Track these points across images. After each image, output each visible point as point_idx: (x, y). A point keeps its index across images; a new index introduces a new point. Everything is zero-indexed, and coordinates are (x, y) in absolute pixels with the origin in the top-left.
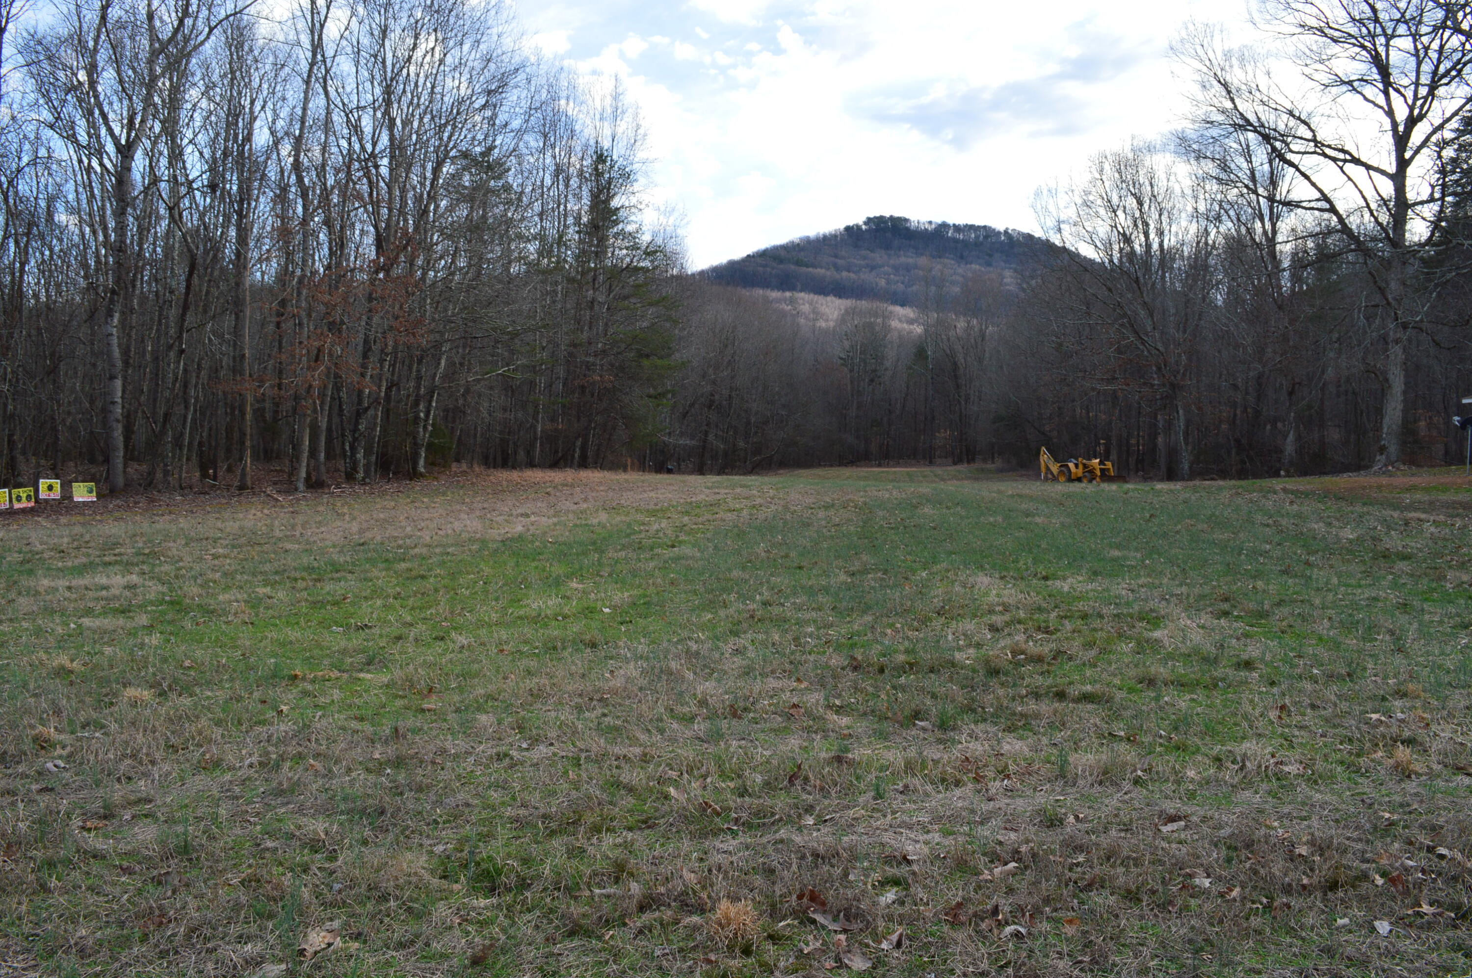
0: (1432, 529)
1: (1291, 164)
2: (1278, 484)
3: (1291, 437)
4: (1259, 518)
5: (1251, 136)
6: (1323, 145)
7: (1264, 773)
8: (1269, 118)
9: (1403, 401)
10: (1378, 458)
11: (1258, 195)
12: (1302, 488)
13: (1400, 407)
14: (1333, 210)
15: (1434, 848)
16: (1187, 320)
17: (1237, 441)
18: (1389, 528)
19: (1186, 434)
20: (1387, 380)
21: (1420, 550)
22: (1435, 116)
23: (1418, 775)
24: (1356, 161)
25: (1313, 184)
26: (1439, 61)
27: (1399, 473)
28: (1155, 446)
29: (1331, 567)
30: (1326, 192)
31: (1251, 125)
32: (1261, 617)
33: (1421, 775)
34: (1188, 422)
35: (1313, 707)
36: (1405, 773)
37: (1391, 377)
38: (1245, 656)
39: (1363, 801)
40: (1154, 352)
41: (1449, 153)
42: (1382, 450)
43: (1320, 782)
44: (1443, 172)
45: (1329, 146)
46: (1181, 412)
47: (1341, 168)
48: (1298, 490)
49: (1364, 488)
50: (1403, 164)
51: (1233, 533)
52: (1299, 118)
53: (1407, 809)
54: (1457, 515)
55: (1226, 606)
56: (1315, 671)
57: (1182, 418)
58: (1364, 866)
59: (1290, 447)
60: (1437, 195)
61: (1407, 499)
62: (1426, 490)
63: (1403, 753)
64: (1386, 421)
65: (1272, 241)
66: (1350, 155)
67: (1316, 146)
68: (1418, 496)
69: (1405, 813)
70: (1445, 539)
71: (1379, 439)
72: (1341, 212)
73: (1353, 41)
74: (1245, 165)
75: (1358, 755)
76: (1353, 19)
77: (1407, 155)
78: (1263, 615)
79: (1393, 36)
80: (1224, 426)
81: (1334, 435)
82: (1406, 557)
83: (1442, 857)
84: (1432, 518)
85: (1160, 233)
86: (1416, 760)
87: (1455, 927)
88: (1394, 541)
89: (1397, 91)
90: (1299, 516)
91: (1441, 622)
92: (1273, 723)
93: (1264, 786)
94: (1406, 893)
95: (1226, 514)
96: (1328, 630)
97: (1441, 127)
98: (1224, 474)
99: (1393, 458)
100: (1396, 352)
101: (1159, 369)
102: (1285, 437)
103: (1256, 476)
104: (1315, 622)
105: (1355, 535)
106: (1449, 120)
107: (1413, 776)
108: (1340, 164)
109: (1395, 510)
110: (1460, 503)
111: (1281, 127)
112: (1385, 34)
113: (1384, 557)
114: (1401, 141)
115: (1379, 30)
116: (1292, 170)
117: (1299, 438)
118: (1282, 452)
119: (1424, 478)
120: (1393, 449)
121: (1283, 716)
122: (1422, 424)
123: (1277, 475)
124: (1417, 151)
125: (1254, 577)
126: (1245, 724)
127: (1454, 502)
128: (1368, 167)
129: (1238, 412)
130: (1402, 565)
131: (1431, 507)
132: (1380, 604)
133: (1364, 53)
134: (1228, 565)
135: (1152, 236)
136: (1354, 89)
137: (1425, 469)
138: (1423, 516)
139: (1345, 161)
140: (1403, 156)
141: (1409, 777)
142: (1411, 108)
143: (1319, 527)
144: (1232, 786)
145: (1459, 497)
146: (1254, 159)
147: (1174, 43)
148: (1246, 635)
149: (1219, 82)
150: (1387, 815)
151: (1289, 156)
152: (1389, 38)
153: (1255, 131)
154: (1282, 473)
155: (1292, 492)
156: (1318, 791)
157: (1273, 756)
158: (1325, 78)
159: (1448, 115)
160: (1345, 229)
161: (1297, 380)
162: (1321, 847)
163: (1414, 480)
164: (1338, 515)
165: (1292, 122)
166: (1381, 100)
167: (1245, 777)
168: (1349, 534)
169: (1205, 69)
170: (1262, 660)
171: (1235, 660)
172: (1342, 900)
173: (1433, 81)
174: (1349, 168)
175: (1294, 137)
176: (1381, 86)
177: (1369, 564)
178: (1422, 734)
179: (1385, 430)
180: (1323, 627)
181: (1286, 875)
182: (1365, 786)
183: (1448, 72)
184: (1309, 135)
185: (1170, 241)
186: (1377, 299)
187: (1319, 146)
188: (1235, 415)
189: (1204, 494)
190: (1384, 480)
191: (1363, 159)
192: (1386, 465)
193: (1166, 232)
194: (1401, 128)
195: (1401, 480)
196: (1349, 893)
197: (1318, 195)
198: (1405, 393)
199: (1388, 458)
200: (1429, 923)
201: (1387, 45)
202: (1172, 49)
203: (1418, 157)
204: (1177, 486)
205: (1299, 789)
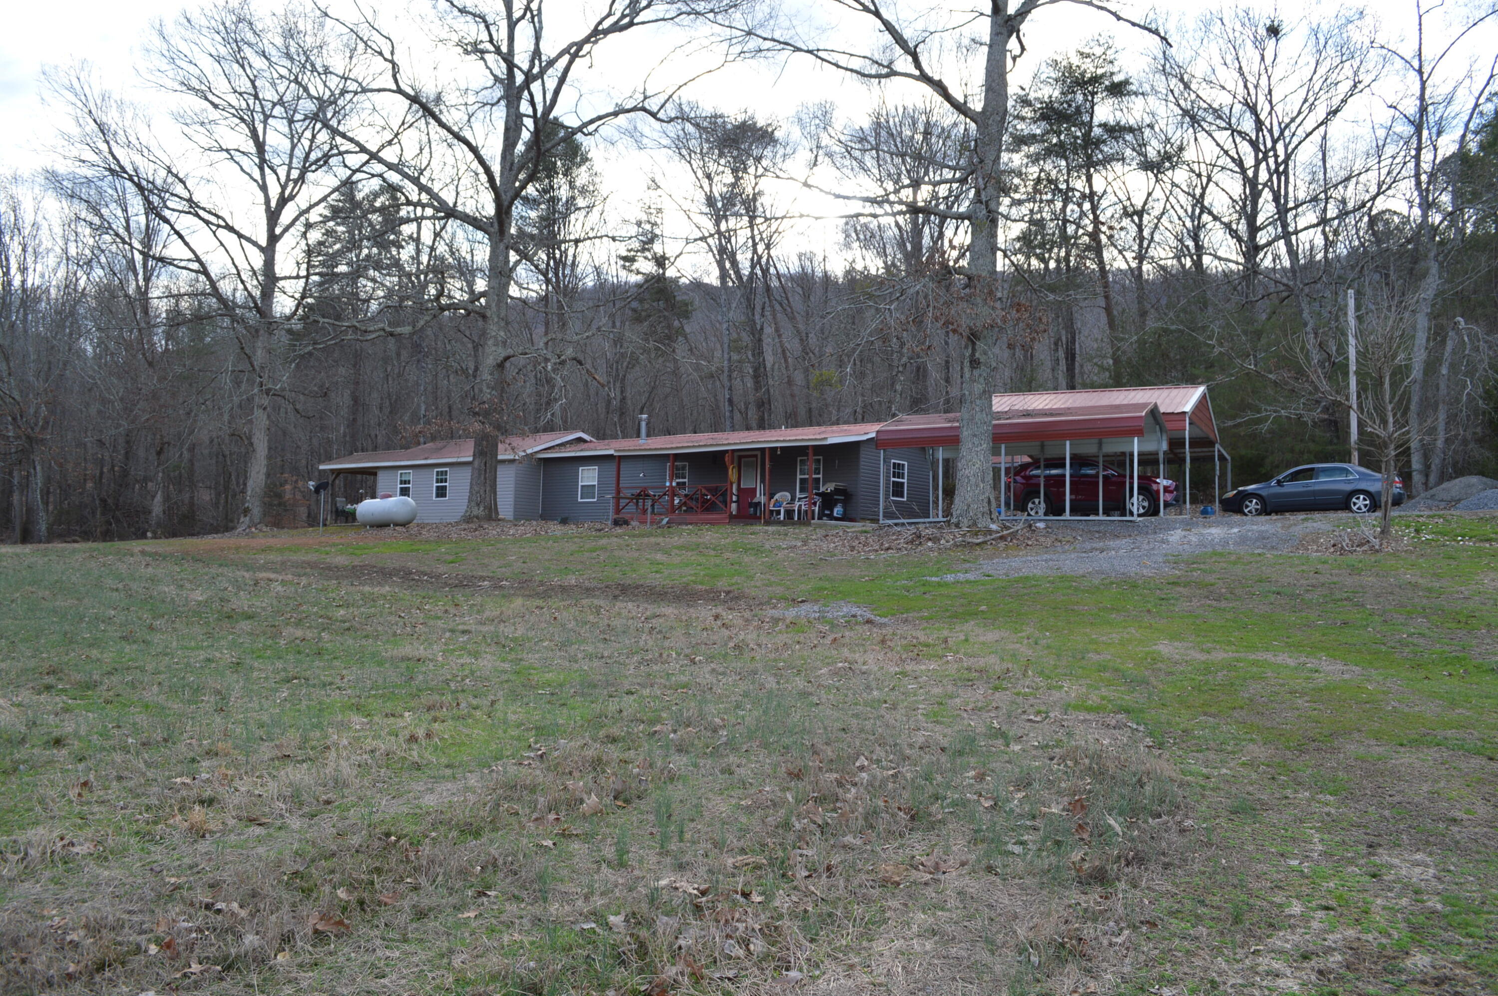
0: (279, 588)
1: (167, 221)
2: (136, 546)
3: (159, 498)
4: (109, 582)
5: (128, 184)
6: (198, 207)
7: (50, 858)
8: (147, 169)
9: (268, 466)
10: (242, 519)
11: (132, 247)
12: (160, 550)
13: (264, 470)
14: (206, 273)
15: (213, 904)
16: (50, 368)
17: (103, 501)
18: (239, 588)
19: (46, 493)
20: (251, 444)
21: (264, 609)
22: (303, 200)
23: (212, 833)
24: (231, 229)
25: (187, 244)
26: (311, 150)
27: (261, 534)
28: (10, 505)
29: (175, 630)
30: (199, 253)
31: (126, 172)
32: (88, 688)
33: (215, 833)
34: (48, 480)
35: (120, 778)
36: (199, 833)
37: (255, 440)
38: (56, 733)
39: (152, 869)
40: (8, 400)
41: (315, 236)
42: (246, 511)
43: (110, 857)
44: (309, 252)
45: (204, 209)
46: (38, 468)
47: (214, 233)
48: (156, 553)
49: (222, 549)
50: (273, 239)
51: (78, 599)
52: (176, 176)
53: (195, 870)
54: (305, 574)
55: (50, 680)
56: (130, 740)
57: (39, 474)
58: (139, 938)
59: (157, 507)
60: (303, 273)
61: (262, 559)
62: (280, 551)
63: (198, 813)
64: (250, 483)
65: (143, 294)
66: (224, 220)
67: (191, 207)
68: (272, 557)
69: (193, 874)
70: (288, 598)
71: (244, 501)
72: (213, 275)
73: (233, 111)
74: (119, 213)
75: (156, 823)
76: (235, 92)
77: (278, 231)
78: (91, 685)
79: (271, 116)
80: (90, 485)
81: (205, 496)
82: (249, 617)
83: (219, 911)
84: (280, 578)
85: (23, 270)
86: (213, 818)
87: (222, 979)
88: (242, 602)
89: (272, 168)
90: (153, 580)
91: (266, 678)
92: (72, 802)
93: (47, 874)
94: (176, 957)
95: (74, 579)
96: (158, 695)
97: (307, 211)
98: (87, 536)
99: (257, 520)
100: (261, 419)
101: (14, 419)
102: (153, 497)
103: (122, 538)
104: (144, 689)
105: (205, 596)
106: (317, 204)
107: (207, 835)
108: (214, 228)
109: (248, 571)
110: (308, 563)
111: (159, 182)
112: (263, 112)
113: (229, 617)
114: (273, 217)
115: (258, 108)
116: (166, 228)
117: (167, 498)
118: (150, 512)
119: (283, 538)
120: (256, 511)
121: (83, 793)
122: (288, 487)
123: (143, 536)
124: (286, 230)
125: (90, 646)
126: (38, 808)
127: (304, 562)
128: (240, 236)
129: (105, 470)
130: (245, 625)
131: (283, 567)
132: (213, 665)
133: (243, 125)
134: (66, 633)
135: (13, 270)
136: (232, 158)
137: (286, 530)
138: (272, 576)
139: (219, 226)
140: (273, 230)
141: (203, 836)
142: (283, 188)
143: (170, 590)
144: (9, 880)
145: (309, 557)
146: (129, 210)
147: (47, 69)
148: (66, 710)
149: (95, 121)
150: (173, 880)
151: (167, 213)
152: (266, 117)
153: (131, 179)
154: (149, 534)
155: (150, 555)
156: (108, 868)
157: (62, 839)
158: (206, 142)
159: (314, 200)
160: (215, 291)
161: (165, 440)
162: (94, 929)
163: (271, 541)
164: (191, 577)
165: (170, 179)
166: (257, 174)
167: (26, 867)
168: (198, 596)
169: (80, 104)
170: (76, 735)
171: (45, 738)
172: (110, 980)
173: (304, 166)
174: (222, 233)
175: (172, 194)
176: (257, 160)
177: (212, 625)
178: (222, 791)
179: (249, 493)
180: (152, 694)
181: (49, 967)
182: (158, 854)
183: (318, 160)
184: (186, 195)
185: (33, 280)
186: (244, 366)
187: (193, 207)
188: (102, 473)
189: (53, 557)
190: (243, 542)
191: (237, 228)
192: (249, 527)
193: (30, 271)
194: (273, 204)
195: (261, 541)
196: (118, 971)
197: (192, 256)
198: (269, 457)
199: (251, 520)
200: (196, 982)
201: (265, 122)
202: (44, 74)
203: (287, 235)
204: (28, 549)
205: (86, 870)
